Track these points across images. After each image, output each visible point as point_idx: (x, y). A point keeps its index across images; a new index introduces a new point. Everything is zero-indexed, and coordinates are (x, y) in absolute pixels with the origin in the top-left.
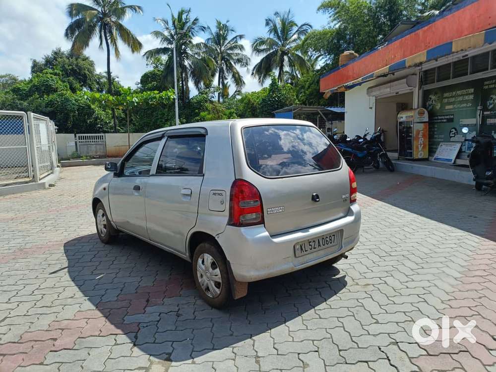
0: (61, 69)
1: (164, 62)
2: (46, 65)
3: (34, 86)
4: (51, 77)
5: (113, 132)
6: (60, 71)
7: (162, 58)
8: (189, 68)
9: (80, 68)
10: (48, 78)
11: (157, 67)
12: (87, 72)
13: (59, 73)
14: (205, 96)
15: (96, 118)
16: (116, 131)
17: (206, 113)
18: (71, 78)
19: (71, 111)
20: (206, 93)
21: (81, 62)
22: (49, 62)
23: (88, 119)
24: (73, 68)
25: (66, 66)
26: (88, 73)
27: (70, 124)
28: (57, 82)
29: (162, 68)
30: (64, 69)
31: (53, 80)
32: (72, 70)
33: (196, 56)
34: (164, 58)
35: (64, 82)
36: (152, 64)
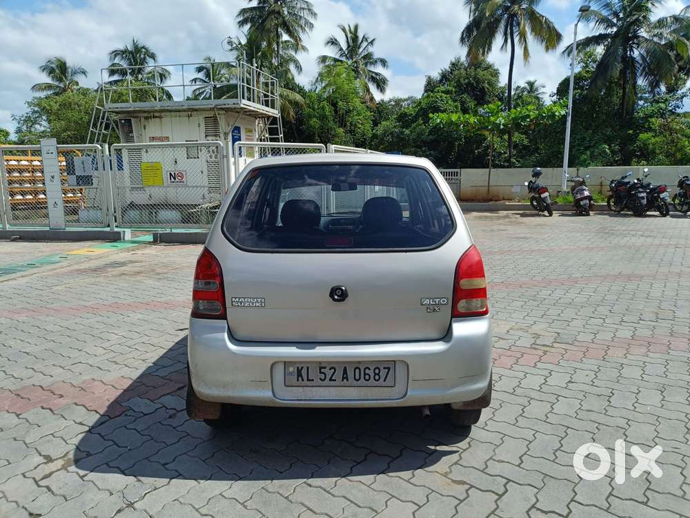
0: (455, 85)
1: (599, 58)
2: (441, 81)
3: (422, 109)
4: (441, 97)
5: (508, 167)
6: (454, 87)
7: (597, 51)
8: (641, 62)
9: (478, 82)
10: (437, 98)
11: (587, 66)
12: (486, 85)
13: (452, 90)
14: (663, 106)
15: (488, 147)
16: (511, 166)
17: (650, 134)
18: (465, 96)
19: (457, 139)
20: (666, 100)
21: (481, 73)
22: (445, 77)
23: (476, 149)
24: (469, 82)
25: (462, 80)
26: (488, 86)
27: (453, 156)
28: (447, 102)
29: (593, 67)
30: (459, 85)
31: (442, 100)
32: (469, 84)
33: (656, 39)
34: (600, 50)
35: (455, 101)
36: (579, 63)
